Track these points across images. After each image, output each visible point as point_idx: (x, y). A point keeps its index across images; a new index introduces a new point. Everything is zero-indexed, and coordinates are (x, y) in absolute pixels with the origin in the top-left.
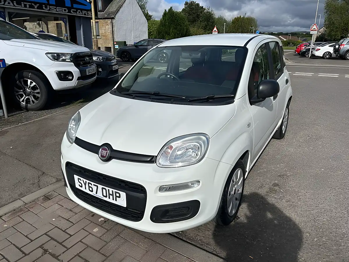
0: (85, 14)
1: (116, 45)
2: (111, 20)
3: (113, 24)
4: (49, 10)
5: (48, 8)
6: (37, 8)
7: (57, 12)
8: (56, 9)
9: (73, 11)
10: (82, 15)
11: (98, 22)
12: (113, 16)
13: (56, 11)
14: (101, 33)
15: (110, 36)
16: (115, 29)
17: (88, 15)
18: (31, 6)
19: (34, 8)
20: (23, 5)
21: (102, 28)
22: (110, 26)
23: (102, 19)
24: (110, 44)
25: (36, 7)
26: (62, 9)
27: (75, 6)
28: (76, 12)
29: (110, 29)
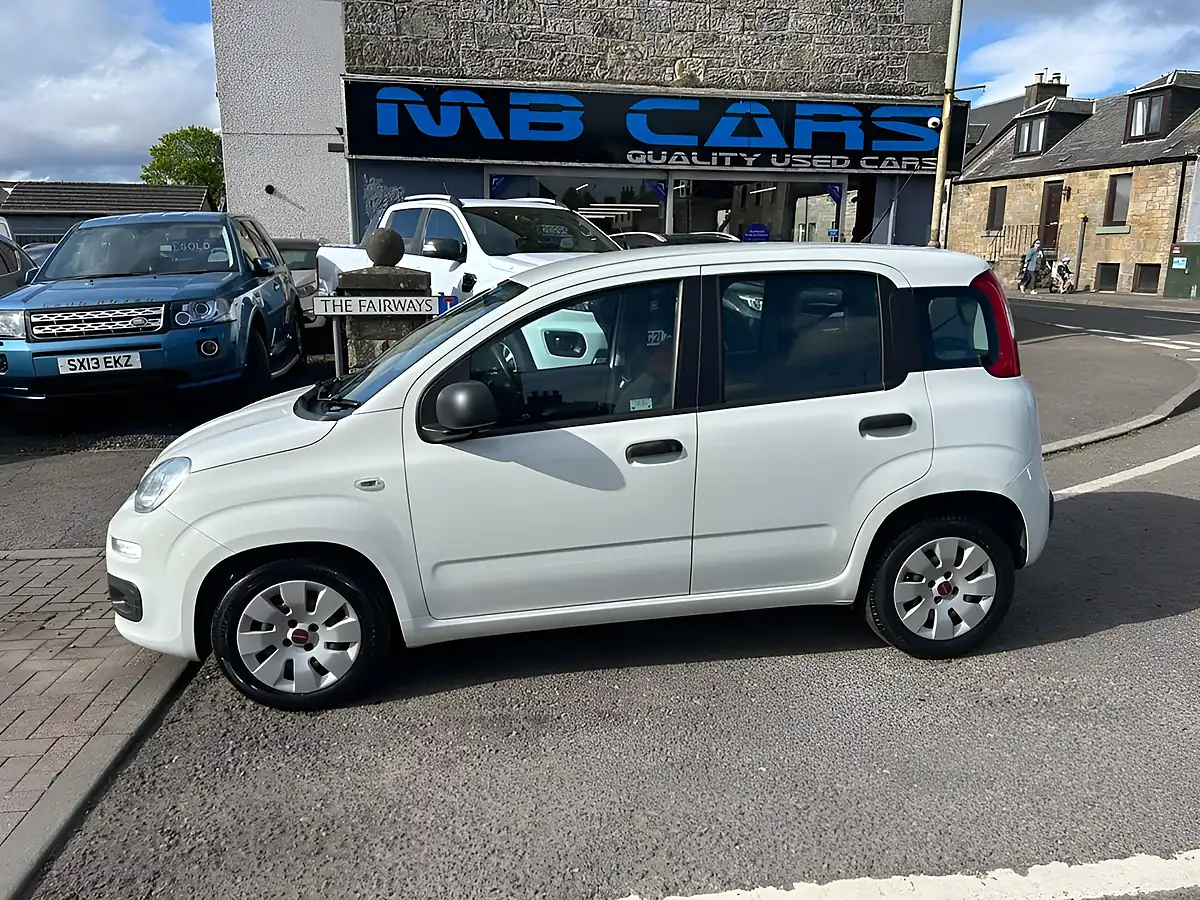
0: (910, 167)
1: (1177, 255)
2: (1179, 166)
3: (1186, 180)
4: (789, 166)
5: (787, 161)
6: (755, 164)
7: (811, 170)
8: (810, 160)
9: (869, 162)
10: (901, 169)
11: (1131, 174)
12: (1192, 151)
13: (812, 167)
14: (1135, 213)
15: (1167, 223)
16: (1190, 197)
17: (921, 169)
18: (737, 161)
19: (743, 163)
20: (715, 160)
21: (1141, 197)
22: (1174, 188)
23: (1149, 164)
24: (1158, 254)
25: (750, 161)
26: (831, 159)
27: (877, 145)
28: (879, 163)
29: (1172, 200)
